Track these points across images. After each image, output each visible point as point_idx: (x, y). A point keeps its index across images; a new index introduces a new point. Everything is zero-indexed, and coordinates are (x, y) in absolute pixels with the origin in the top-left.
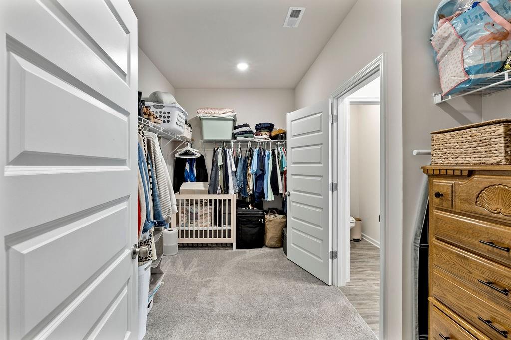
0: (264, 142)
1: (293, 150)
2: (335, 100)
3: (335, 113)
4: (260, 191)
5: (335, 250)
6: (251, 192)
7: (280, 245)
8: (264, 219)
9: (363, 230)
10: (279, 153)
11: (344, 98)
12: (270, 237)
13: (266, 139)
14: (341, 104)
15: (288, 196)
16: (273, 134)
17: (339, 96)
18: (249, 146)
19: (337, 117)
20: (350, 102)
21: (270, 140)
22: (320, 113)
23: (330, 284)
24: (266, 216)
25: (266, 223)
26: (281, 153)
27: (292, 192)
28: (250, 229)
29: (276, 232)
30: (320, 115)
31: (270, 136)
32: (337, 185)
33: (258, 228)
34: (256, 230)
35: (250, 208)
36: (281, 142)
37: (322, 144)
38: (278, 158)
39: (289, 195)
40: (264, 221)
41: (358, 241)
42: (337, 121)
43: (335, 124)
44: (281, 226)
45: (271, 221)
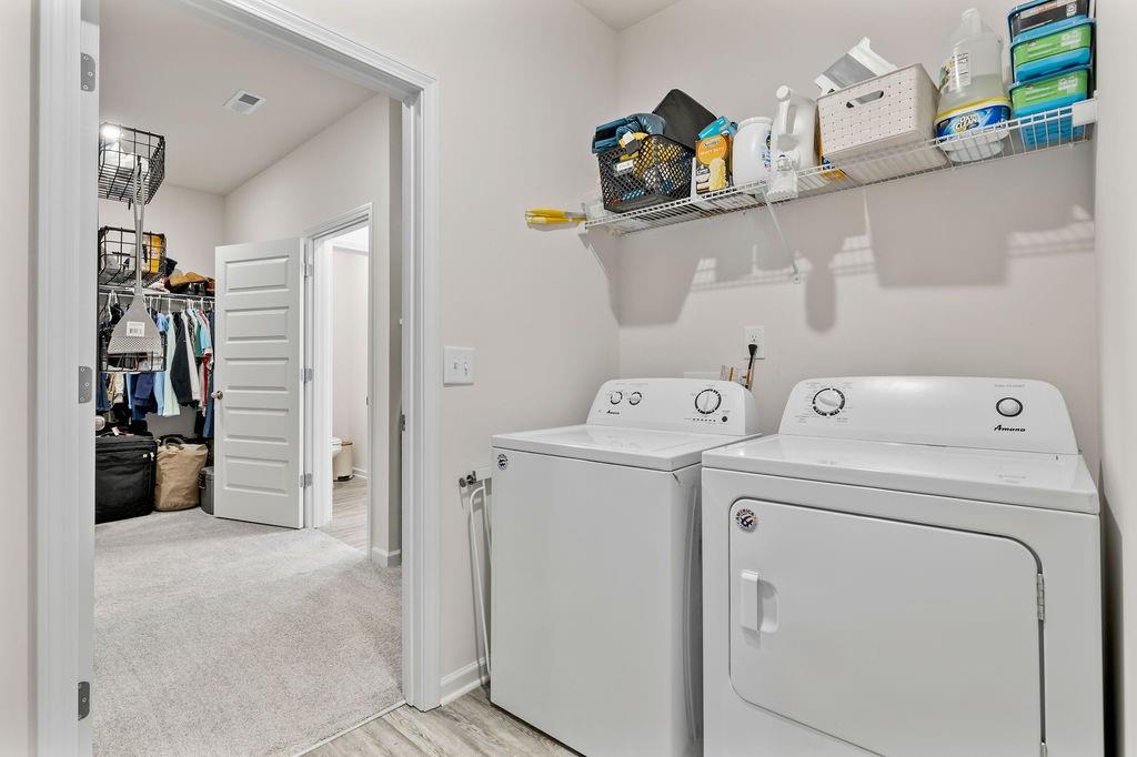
0: (153, 296)
1: (229, 314)
2: (311, 241)
3: (310, 262)
4: (144, 397)
5: (309, 472)
6: (119, 400)
7: (193, 502)
8: (156, 454)
9: (354, 461)
10: (190, 320)
11: (323, 241)
12: (170, 489)
13: (157, 289)
14: (319, 249)
15: (216, 400)
16: (174, 281)
17: (317, 236)
18: (113, 299)
19: (312, 267)
20: (334, 248)
21: (167, 292)
22: (284, 257)
23: (301, 526)
24: (159, 449)
25: (160, 463)
26: (195, 320)
27: (226, 392)
28: (120, 477)
29: (185, 477)
30: (285, 260)
31: (167, 285)
32: (311, 371)
33: (141, 473)
34: (136, 478)
35: (117, 434)
36: (194, 299)
37: (287, 308)
38: (190, 329)
39: (220, 397)
40: (155, 458)
41: (346, 479)
42: (313, 274)
43: (310, 278)
44: (197, 463)
45: (170, 456)
